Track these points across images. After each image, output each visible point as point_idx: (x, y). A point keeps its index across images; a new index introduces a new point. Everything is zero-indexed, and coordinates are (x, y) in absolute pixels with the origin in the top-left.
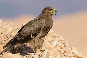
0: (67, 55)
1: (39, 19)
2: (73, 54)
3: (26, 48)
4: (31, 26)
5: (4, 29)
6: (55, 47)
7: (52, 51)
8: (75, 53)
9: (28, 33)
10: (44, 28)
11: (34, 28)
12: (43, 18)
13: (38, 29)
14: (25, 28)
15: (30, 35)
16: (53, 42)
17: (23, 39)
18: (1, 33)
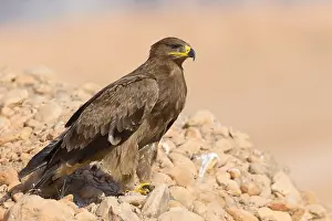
0: (252, 201)
1: (139, 80)
2: (276, 196)
3: (100, 178)
4: (108, 104)
5: (35, 111)
6: (208, 172)
7: (189, 187)
8: (284, 193)
9: (100, 128)
10: (154, 111)
11: (118, 110)
12: (151, 77)
13: (132, 113)
14: (88, 109)
15: (107, 136)
16: (204, 157)
17: (82, 147)
18: (25, 125)
